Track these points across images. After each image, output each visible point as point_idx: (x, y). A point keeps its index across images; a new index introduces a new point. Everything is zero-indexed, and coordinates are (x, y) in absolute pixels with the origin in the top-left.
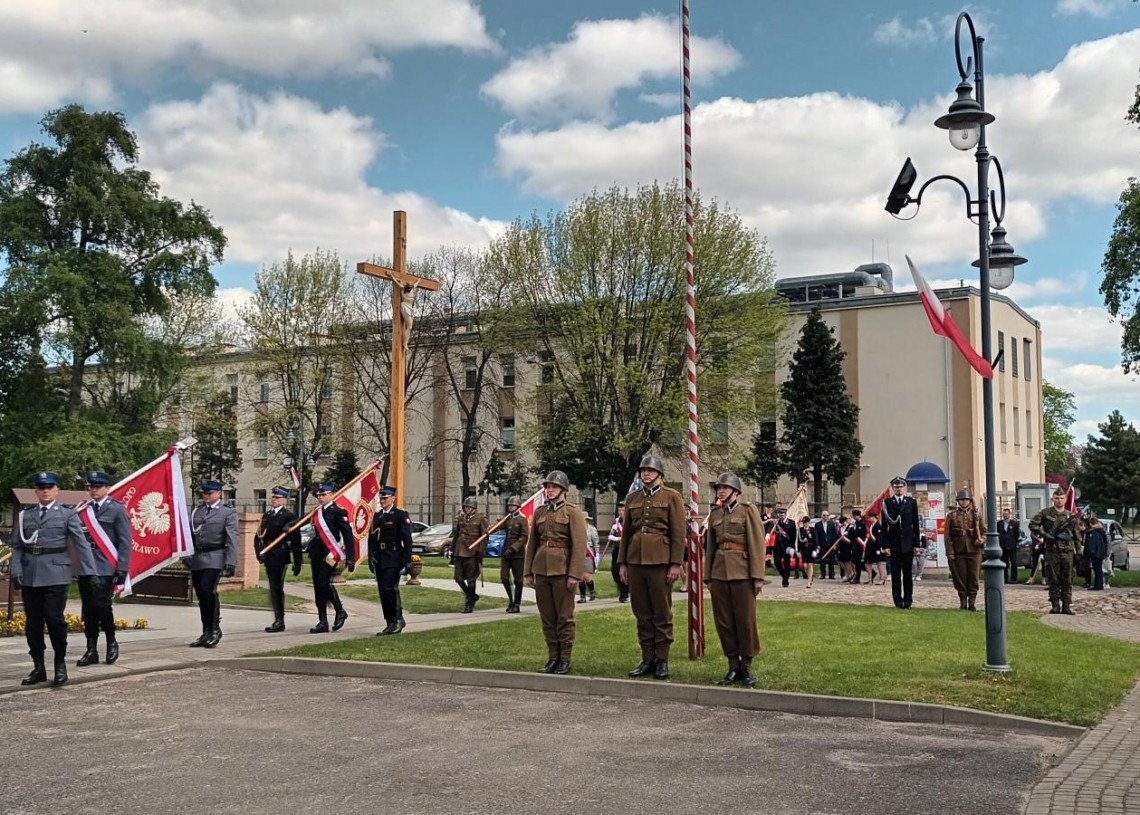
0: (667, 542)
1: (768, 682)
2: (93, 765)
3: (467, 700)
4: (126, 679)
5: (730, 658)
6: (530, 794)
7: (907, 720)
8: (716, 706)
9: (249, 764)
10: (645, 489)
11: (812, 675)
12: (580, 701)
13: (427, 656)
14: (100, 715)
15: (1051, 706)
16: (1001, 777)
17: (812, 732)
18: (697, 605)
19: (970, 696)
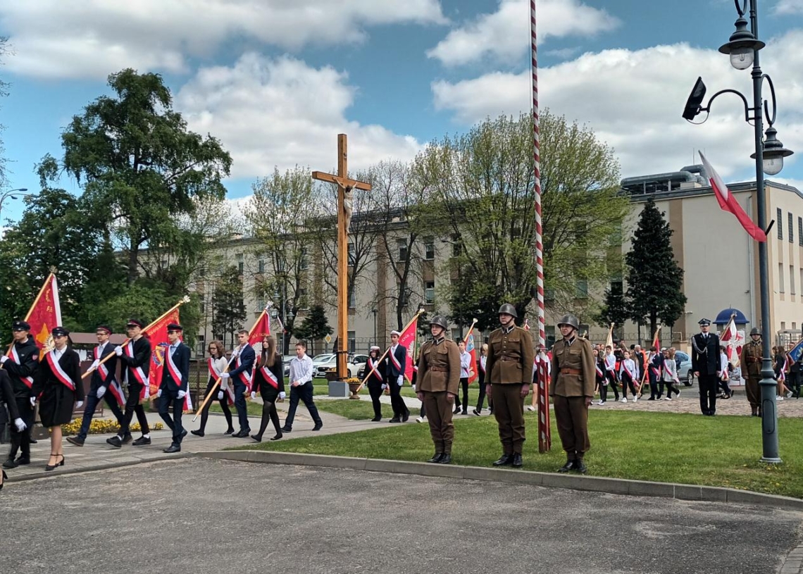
0: (520, 367)
1: (596, 470)
2: (96, 529)
3: (374, 482)
4: (138, 465)
5: (568, 452)
6: (403, 554)
7: (699, 499)
8: (555, 487)
9: (206, 528)
11: (629, 465)
12: (455, 483)
13: (351, 450)
14: (114, 491)
16: (765, 544)
17: (623, 507)
18: (545, 413)
19: (748, 481)
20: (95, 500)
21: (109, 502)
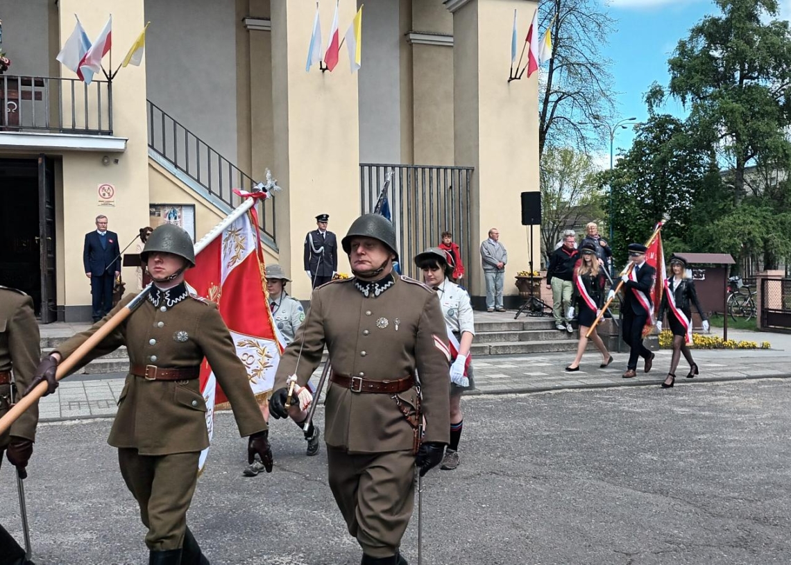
4: (745, 381)
20: (702, 408)
21: (716, 411)
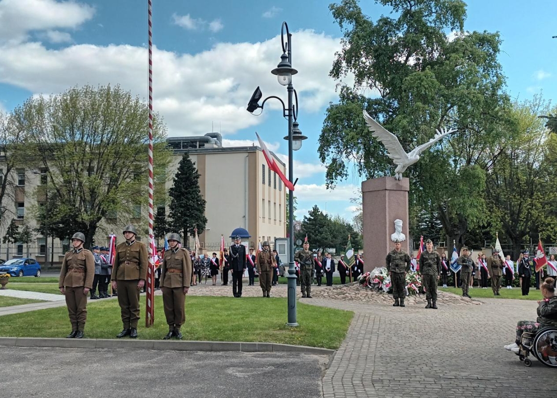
0: (138, 268)
1: (188, 336)
3: (28, 354)
5: (170, 325)
7: (256, 351)
8: (164, 350)
10: (127, 242)
11: (208, 331)
12: (91, 352)
15: (319, 341)
16: (306, 375)
18: (151, 300)
19: (283, 338)
